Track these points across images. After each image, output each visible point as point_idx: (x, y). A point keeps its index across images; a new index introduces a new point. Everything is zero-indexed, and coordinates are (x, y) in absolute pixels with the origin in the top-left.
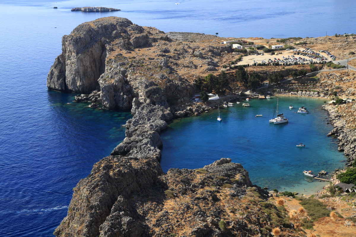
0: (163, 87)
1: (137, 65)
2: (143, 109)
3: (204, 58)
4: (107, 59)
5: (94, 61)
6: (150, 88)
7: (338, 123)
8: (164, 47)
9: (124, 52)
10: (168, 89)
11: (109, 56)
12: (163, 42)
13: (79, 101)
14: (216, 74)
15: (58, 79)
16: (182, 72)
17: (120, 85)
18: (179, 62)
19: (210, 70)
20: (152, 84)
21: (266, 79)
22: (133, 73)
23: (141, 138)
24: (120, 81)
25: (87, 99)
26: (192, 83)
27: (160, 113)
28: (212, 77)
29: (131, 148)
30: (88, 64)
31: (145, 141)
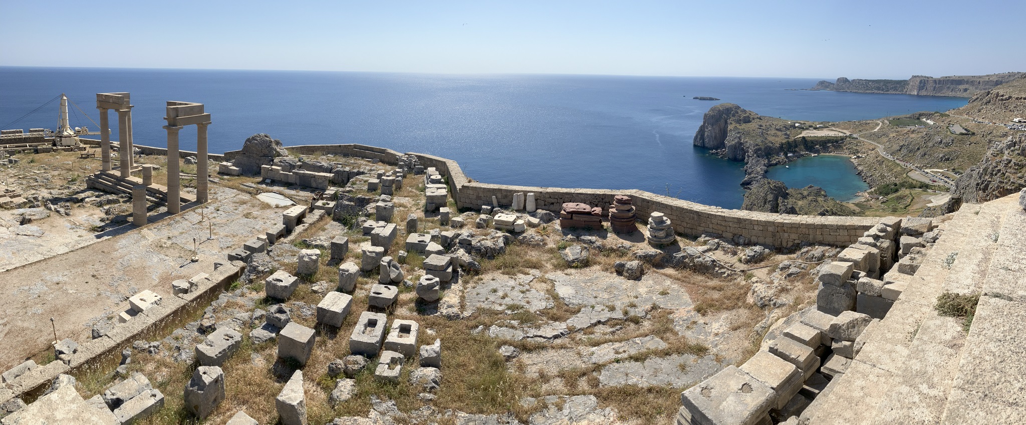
0: (763, 148)
1: (747, 134)
2: (753, 160)
3: (781, 131)
4: (728, 129)
5: (721, 130)
6: (756, 148)
7: (860, 168)
8: (760, 124)
9: (738, 125)
10: (766, 148)
11: (730, 127)
12: (759, 120)
13: (712, 154)
14: (790, 140)
15: (700, 140)
16: (771, 139)
17: (737, 145)
18: (769, 133)
19: (787, 138)
20: (757, 145)
21: (817, 145)
22: (745, 138)
23: (757, 175)
24: (738, 142)
25: (717, 153)
26: (778, 145)
27: (763, 162)
28: (788, 142)
30: (718, 131)
31: (760, 177)
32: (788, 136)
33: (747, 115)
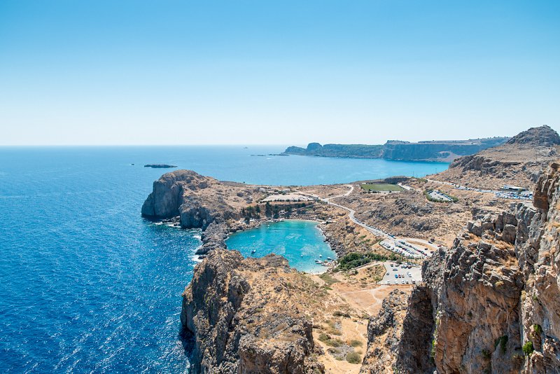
1: (206, 199)
2: (210, 226)
3: (243, 196)
4: (184, 196)
5: (175, 197)
8: (219, 189)
9: (194, 192)
10: (225, 214)
11: (185, 194)
12: (218, 185)
13: (165, 222)
14: (252, 205)
15: (149, 208)
16: (232, 204)
17: (194, 211)
19: (249, 203)
20: (215, 211)
22: (202, 204)
23: (214, 243)
25: (170, 221)
26: (239, 211)
27: (222, 229)
28: (250, 208)
29: (209, 250)
30: (170, 199)
31: (217, 245)
32: (250, 201)
33: (205, 180)
